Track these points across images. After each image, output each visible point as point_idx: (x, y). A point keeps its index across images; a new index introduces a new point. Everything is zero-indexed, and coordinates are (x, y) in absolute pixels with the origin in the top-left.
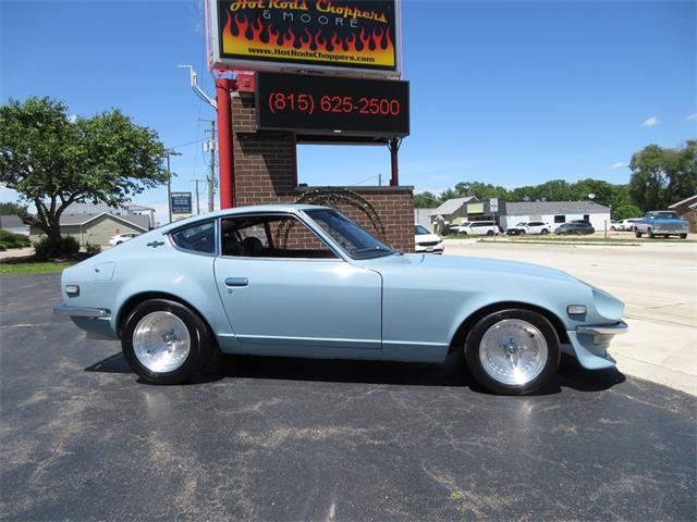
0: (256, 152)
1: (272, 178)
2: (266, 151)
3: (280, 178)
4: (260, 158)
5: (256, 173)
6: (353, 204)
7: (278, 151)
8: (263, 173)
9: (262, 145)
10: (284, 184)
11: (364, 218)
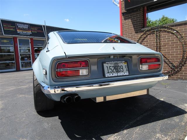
0: (128, 19)
1: (134, 27)
2: (131, 17)
3: (136, 26)
4: (130, 20)
5: (128, 26)
6: (168, 32)
7: (136, 16)
8: (130, 26)
9: (130, 16)
10: (138, 28)
11: (174, 38)
